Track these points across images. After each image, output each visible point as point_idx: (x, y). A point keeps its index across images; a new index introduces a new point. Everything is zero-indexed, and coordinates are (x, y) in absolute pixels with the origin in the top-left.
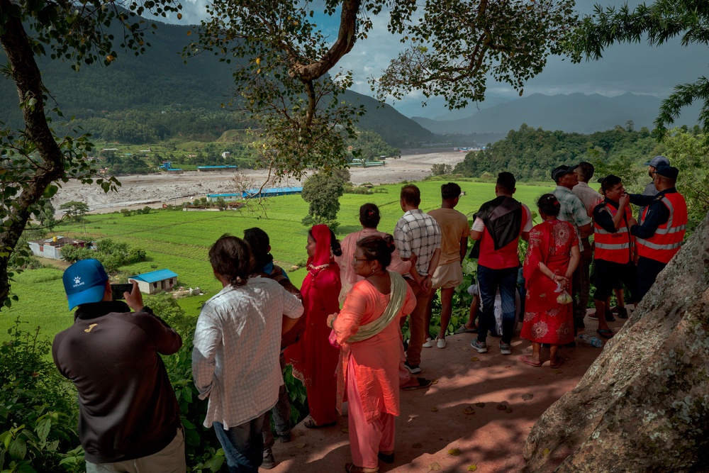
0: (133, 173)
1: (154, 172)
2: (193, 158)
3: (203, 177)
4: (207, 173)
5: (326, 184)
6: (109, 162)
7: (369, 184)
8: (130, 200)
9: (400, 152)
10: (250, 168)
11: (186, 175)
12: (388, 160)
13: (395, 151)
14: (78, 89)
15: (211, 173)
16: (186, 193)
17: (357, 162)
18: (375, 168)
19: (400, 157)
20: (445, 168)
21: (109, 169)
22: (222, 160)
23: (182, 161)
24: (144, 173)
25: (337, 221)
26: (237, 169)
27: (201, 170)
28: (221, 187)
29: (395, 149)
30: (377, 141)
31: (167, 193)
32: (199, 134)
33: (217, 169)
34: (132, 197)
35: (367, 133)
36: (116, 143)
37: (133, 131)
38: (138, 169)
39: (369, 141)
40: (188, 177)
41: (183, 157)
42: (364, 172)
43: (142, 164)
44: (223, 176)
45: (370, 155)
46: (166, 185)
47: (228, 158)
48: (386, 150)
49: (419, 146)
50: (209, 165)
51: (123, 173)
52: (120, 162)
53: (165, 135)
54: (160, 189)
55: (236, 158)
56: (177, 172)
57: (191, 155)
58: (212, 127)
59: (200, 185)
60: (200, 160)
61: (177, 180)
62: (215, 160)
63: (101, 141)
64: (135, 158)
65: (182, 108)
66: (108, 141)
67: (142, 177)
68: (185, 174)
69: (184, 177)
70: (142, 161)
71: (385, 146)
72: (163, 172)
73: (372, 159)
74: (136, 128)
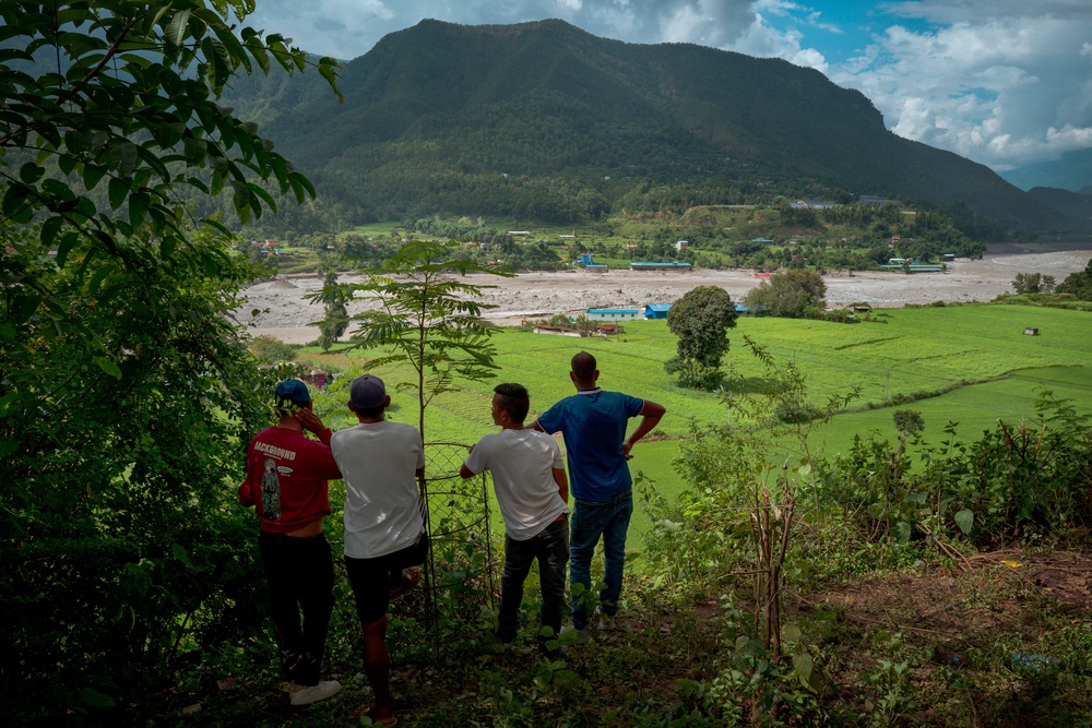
0: (536, 268)
1: (566, 268)
2: (631, 249)
3: (635, 279)
4: (644, 273)
5: (704, 305)
6: (505, 251)
7: (865, 304)
8: (510, 310)
9: (984, 249)
10: (712, 267)
11: (612, 275)
12: (959, 263)
13: (975, 247)
14: (493, 144)
15: (650, 273)
16: (595, 303)
17: (896, 263)
18: (926, 275)
19: (981, 258)
20: (1042, 281)
21: (502, 262)
22: (673, 254)
23: (613, 253)
24: (551, 269)
25: (722, 369)
26: (690, 270)
27: (635, 268)
28: (650, 295)
29: (975, 243)
30: (945, 228)
31: (567, 302)
32: (652, 213)
33: (659, 267)
34: (514, 306)
35: (927, 214)
36: (531, 223)
37: (556, 205)
38: (544, 263)
39: (930, 228)
40: (613, 279)
41: (618, 247)
42: (904, 282)
43: (552, 256)
44: (665, 279)
45: (924, 252)
46: (570, 290)
47: (683, 250)
48: (958, 244)
49: (1033, 238)
50: (651, 260)
51: (522, 268)
52: (520, 252)
53: (603, 212)
54: (560, 294)
55: (696, 252)
56: (599, 271)
57: (629, 245)
58: (673, 202)
59: (620, 292)
60: (640, 253)
61: (593, 282)
62: (662, 254)
63: (511, 221)
64: (542, 246)
65: (635, 171)
66: (519, 220)
67: (547, 275)
68: (611, 273)
69: (607, 278)
70: (552, 252)
71: (958, 238)
72: (579, 270)
73: (926, 259)
74: (561, 201)
